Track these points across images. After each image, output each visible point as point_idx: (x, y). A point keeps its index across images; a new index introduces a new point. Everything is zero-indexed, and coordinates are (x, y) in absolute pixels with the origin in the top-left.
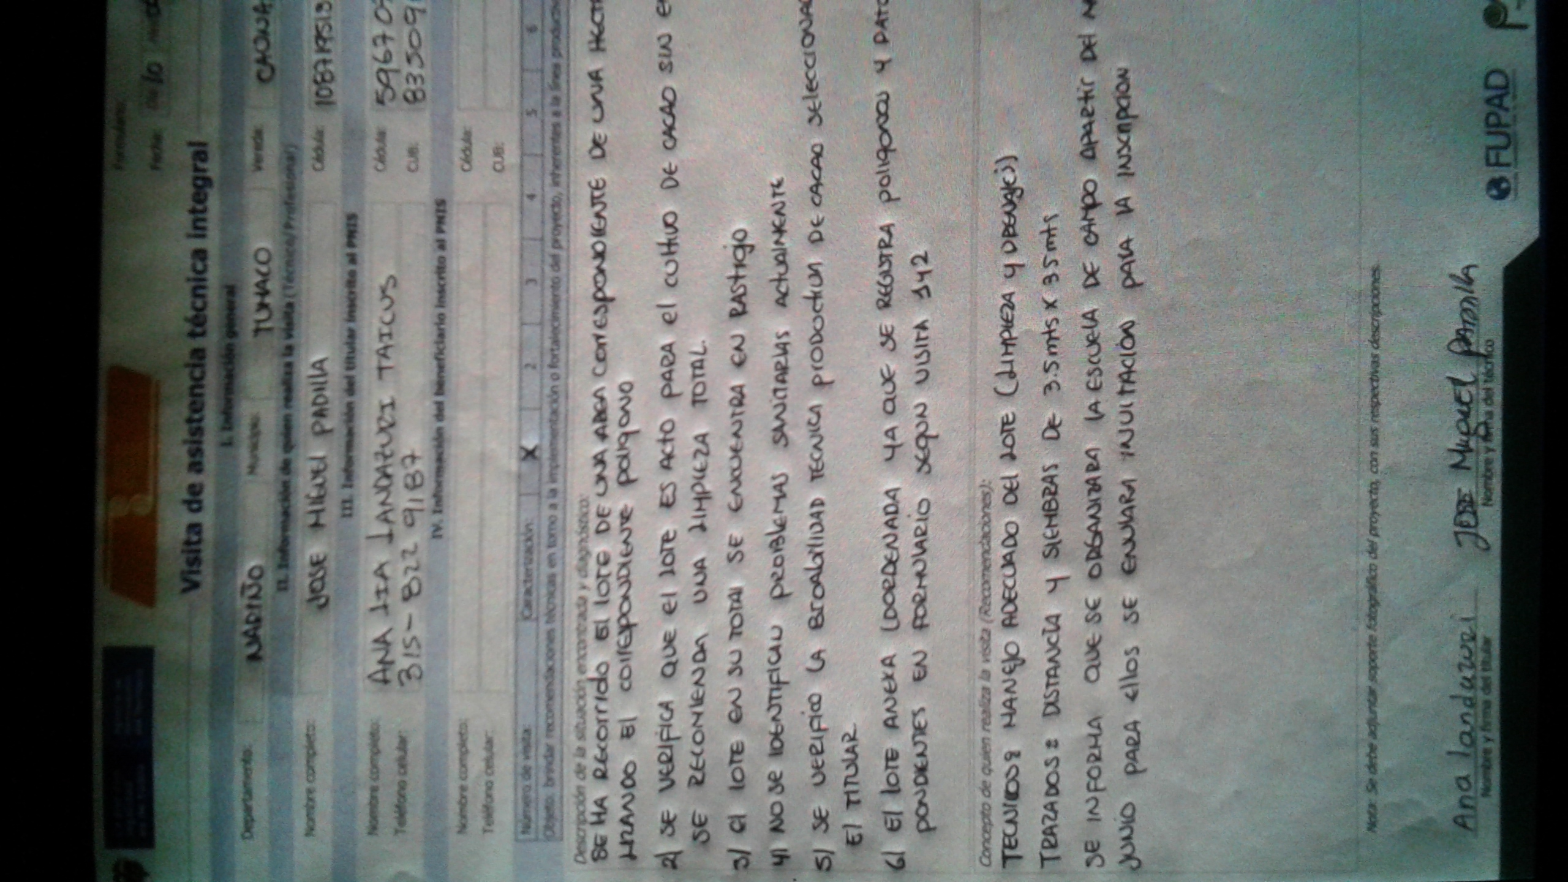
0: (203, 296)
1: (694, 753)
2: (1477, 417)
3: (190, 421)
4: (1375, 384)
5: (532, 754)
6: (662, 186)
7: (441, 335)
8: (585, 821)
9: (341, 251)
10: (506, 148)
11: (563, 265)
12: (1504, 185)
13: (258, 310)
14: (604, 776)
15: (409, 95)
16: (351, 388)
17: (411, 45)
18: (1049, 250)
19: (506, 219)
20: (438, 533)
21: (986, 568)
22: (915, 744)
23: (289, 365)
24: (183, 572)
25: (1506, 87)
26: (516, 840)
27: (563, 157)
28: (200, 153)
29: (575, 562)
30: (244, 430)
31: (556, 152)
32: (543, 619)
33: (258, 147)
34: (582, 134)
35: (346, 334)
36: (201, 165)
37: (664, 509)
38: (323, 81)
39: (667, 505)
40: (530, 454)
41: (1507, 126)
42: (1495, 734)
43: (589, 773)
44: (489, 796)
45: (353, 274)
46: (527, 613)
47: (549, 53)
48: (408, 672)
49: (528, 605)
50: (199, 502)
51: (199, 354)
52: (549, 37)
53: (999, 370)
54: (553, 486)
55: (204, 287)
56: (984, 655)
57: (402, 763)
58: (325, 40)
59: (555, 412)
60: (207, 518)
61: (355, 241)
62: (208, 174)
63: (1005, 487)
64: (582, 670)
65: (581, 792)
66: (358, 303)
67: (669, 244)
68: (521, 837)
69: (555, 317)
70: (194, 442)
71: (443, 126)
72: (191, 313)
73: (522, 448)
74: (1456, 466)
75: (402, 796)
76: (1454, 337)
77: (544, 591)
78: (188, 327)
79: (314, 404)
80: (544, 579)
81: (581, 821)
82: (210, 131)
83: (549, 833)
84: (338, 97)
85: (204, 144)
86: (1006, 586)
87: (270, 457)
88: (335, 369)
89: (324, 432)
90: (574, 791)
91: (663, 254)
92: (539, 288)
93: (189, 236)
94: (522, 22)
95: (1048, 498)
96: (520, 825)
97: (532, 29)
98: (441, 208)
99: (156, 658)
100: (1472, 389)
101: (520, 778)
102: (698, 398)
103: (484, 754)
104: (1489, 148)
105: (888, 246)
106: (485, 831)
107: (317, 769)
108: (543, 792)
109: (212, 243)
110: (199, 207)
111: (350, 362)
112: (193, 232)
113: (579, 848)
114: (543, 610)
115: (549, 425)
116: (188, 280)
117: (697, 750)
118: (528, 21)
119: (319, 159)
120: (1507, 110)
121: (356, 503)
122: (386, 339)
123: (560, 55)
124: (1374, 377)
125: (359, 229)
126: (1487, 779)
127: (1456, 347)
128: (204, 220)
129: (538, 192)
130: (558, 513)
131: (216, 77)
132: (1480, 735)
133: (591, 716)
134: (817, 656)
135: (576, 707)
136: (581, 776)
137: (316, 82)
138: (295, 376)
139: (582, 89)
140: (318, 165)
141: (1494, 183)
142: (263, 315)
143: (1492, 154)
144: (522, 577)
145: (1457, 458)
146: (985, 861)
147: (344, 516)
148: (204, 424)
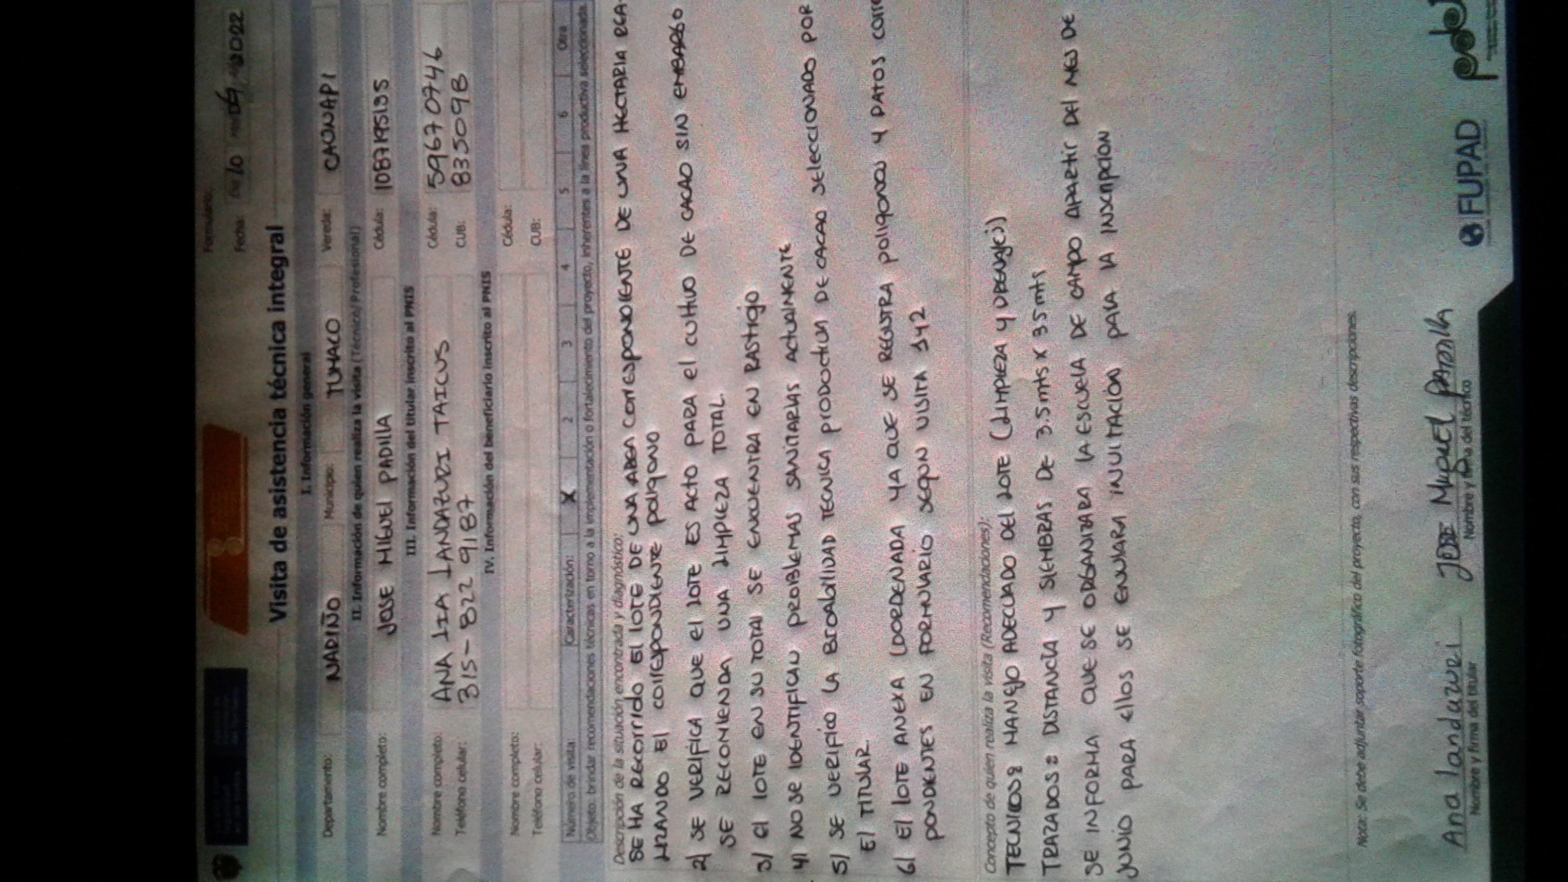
0: (283, 363)
1: (721, 766)
2: (1457, 454)
3: (274, 472)
4: (1354, 425)
5: (576, 765)
6: (681, 254)
7: (489, 393)
8: (624, 825)
9: (400, 320)
10: (542, 223)
11: (594, 327)
12: (1477, 232)
13: (330, 374)
14: (640, 785)
15: (457, 178)
16: (412, 442)
17: (458, 133)
18: (1039, 304)
19: (543, 287)
20: (491, 569)
21: (986, 598)
22: (924, 759)
23: (358, 422)
24: (271, 604)
25: (1478, 137)
26: (562, 841)
27: (592, 230)
28: (278, 237)
29: (611, 593)
30: (321, 480)
31: (586, 225)
32: (583, 645)
33: (327, 229)
34: (609, 208)
35: (406, 393)
36: (278, 246)
37: (690, 546)
38: (381, 168)
39: (691, 542)
40: (569, 497)
41: (1479, 174)
42: (1483, 754)
43: (627, 781)
44: (538, 802)
45: (411, 340)
46: (570, 640)
47: (578, 134)
48: (466, 691)
49: (571, 632)
50: (284, 543)
51: (280, 413)
52: (579, 120)
53: (994, 416)
54: (590, 526)
55: (284, 355)
56: (986, 678)
57: (462, 771)
58: (382, 130)
59: (590, 461)
60: (291, 558)
61: (413, 311)
62: (286, 254)
63: (1002, 524)
64: (619, 690)
65: (619, 799)
66: (416, 366)
67: (689, 306)
68: (566, 839)
69: (589, 375)
70: (277, 491)
71: (486, 207)
72: (273, 378)
73: (562, 493)
74: (1436, 501)
75: (461, 801)
76: (1431, 378)
77: (584, 619)
78: (271, 390)
79: (381, 456)
80: (584, 611)
81: (620, 825)
82: (285, 216)
83: (591, 835)
84: (395, 182)
85: (280, 228)
86: (1005, 615)
87: (343, 503)
88: (397, 424)
89: (390, 480)
90: (613, 798)
91: (683, 316)
92: (572, 349)
93: (269, 310)
94: (554, 107)
95: (1043, 533)
96: (565, 828)
97: (563, 115)
98: (487, 279)
99: (250, 679)
100: (1451, 427)
101: (565, 786)
102: (717, 446)
103: (533, 764)
104: (1461, 196)
105: (888, 303)
106: (534, 833)
107: (389, 776)
108: (586, 798)
109: (289, 315)
110: (278, 284)
111: (410, 419)
112: (272, 306)
113: (618, 849)
114: (584, 637)
115: (585, 471)
116: (270, 348)
117: (724, 763)
118: (560, 108)
119: (380, 238)
120: (1478, 159)
121: (418, 543)
122: (441, 397)
123: (589, 138)
124: (1353, 419)
125: (416, 300)
126: (1476, 798)
127: (1434, 388)
128: (281, 295)
129: (571, 262)
130: (595, 550)
131: (289, 167)
132: (1468, 755)
133: (628, 732)
134: (831, 679)
135: (615, 723)
136: (620, 784)
137: (375, 169)
138: (363, 432)
139: (610, 166)
140: (379, 244)
141: (1467, 230)
142: (335, 378)
143: (1464, 201)
144: (565, 608)
145: (1438, 494)
146: (990, 867)
147: (408, 554)
148: (287, 475)
